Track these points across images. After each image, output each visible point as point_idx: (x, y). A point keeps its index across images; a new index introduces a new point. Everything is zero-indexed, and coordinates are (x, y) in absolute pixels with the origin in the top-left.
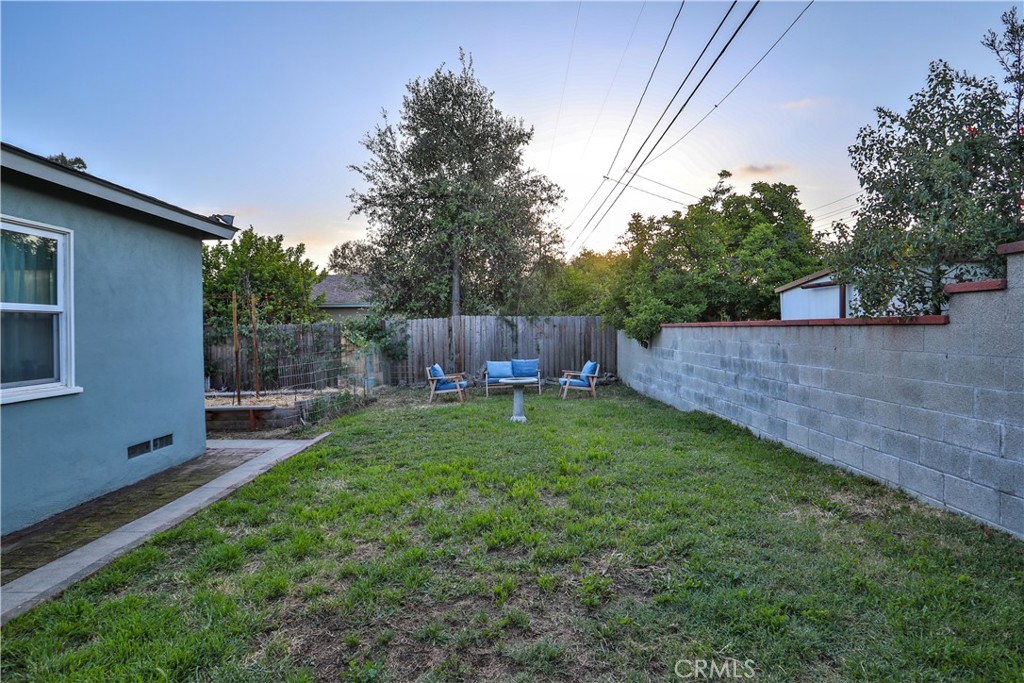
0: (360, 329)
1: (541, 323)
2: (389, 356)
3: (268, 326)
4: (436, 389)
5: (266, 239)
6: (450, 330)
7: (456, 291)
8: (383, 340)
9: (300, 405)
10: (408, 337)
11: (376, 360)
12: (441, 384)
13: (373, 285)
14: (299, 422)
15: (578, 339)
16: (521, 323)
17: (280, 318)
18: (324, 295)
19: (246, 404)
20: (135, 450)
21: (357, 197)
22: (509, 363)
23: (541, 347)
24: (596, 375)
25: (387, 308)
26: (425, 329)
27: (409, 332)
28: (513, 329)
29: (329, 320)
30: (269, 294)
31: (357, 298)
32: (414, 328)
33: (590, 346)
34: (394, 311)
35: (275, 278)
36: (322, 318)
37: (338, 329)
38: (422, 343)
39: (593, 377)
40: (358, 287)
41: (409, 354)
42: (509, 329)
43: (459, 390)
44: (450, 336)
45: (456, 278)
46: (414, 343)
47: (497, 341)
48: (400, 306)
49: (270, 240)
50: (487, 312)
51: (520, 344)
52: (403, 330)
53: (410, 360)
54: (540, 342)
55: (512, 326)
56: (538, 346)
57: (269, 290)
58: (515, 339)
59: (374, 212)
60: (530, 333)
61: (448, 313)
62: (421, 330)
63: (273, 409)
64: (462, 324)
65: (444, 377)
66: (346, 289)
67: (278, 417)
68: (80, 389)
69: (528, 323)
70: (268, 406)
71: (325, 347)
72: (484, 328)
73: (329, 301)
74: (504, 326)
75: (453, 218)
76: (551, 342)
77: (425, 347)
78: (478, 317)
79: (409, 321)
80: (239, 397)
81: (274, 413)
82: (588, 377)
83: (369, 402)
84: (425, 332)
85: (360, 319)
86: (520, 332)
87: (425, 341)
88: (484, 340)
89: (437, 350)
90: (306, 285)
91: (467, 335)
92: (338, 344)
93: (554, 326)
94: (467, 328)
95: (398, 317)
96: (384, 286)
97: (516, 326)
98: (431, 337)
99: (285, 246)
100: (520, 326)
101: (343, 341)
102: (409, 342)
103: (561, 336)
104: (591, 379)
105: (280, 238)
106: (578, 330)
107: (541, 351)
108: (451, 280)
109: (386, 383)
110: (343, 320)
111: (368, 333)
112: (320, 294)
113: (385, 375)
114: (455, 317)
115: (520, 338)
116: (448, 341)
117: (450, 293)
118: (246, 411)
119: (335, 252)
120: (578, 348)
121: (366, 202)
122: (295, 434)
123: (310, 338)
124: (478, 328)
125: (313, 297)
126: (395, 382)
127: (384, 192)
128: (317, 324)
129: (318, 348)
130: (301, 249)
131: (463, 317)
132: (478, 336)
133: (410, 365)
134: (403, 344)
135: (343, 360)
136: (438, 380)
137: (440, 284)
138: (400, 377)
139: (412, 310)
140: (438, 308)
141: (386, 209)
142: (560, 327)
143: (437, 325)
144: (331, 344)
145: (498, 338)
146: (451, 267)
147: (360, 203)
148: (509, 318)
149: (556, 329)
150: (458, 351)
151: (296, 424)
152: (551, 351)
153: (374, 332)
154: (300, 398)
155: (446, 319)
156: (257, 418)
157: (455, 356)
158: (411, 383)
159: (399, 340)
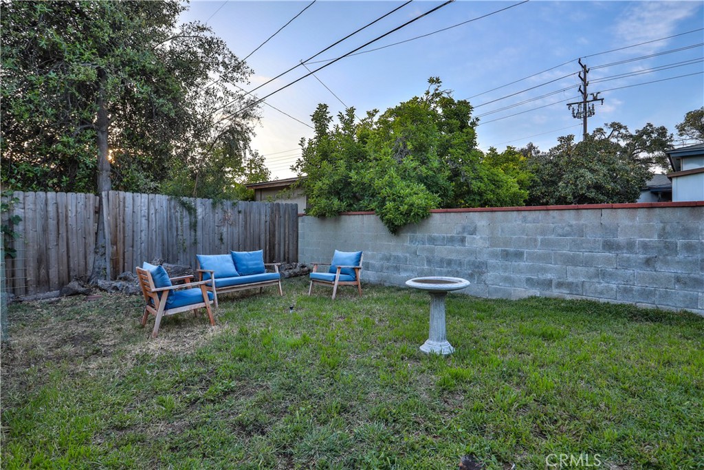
1: (225, 207)
6: (97, 212)
10: (16, 220)
15: (263, 227)
16: (201, 206)
23: (225, 236)
27: (18, 212)
28: (190, 214)
32: (30, 206)
33: (274, 235)
38: (45, 230)
41: (18, 248)
42: (185, 213)
44: (99, 219)
46: (29, 230)
47: (170, 227)
50: (154, 190)
51: (199, 233)
53: (20, 258)
54: (225, 230)
55: (191, 210)
56: (222, 235)
58: (193, 226)
60: (212, 219)
64: (118, 205)
69: (209, 207)
72: (152, 211)
74: (179, 209)
76: (236, 231)
77: (51, 237)
78: (142, 195)
79: (19, 194)
84: (52, 214)
86: (200, 217)
88: (153, 226)
89: (74, 242)
91: (128, 218)
93: (239, 212)
94: (129, 210)
97: (195, 210)
100: (200, 210)
102: (18, 228)
103: (246, 223)
106: (263, 218)
107: (225, 241)
114: (106, 194)
115: (199, 224)
116: (93, 227)
120: (263, 237)
124: (144, 210)
131: (120, 193)
132: (144, 221)
133: (20, 266)
142: (245, 213)
143: (76, 203)
145: (171, 224)
148: (186, 199)
149: (241, 216)
150: (114, 242)
152: (235, 241)
155: (91, 194)
157: (107, 250)
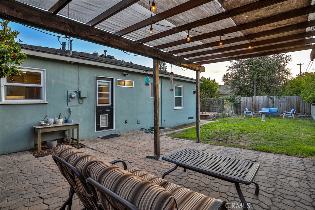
0: (228, 99)
1: (282, 98)
2: (236, 106)
3: (207, 99)
4: (246, 114)
5: (206, 78)
6: (253, 100)
7: (255, 90)
8: (234, 102)
9: (214, 115)
10: (241, 102)
11: (233, 107)
12: (247, 113)
13: (232, 89)
14: (214, 118)
15: (295, 103)
16: (275, 98)
17: (209, 97)
18: (220, 91)
19: (203, 114)
20: (189, 118)
21: (228, 67)
22: (268, 109)
23: (282, 105)
24: (294, 113)
25: (236, 94)
26: (246, 100)
27: (241, 100)
29: (221, 97)
30: (207, 91)
31: (228, 92)
32: (243, 99)
33: (300, 105)
34: (237, 95)
35: (208, 87)
36: (219, 97)
37: (223, 99)
38: (245, 103)
39: (293, 114)
40: (228, 89)
41: (241, 106)
42: (271, 100)
43: (252, 115)
44: (253, 101)
45: (255, 86)
46: (243, 103)
48: (239, 94)
49: (207, 79)
50: (264, 95)
51: (274, 104)
52: (240, 100)
53: (241, 107)
54: (281, 104)
55: (272, 99)
56: (281, 105)
57: (207, 90)
58: (273, 103)
59: (233, 70)
60: (278, 101)
61: (252, 95)
62: (244, 100)
63: (209, 115)
64: (256, 99)
65: (248, 111)
66: (225, 90)
67: (210, 117)
68: (184, 108)
69: (277, 98)
70: (208, 115)
71: (220, 104)
72: (263, 100)
73: (221, 92)
74: (269, 99)
75: (254, 70)
76: (285, 104)
77: (246, 104)
78: (261, 96)
79: (241, 98)
80: (202, 113)
81: (209, 116)
82: (291, 113)
83: (229, 116)
84: (246, 101)
85: (229, 97)
86: (275, 101)
87: (246, 103)
88: (263, 103)
89: (249, 105)
90: (216, 89)
91: (258, 101)
92: (223, 103)
93: (286, 99)
94: (258, 99)
95: (238, 96)
96: (235, 89)
97: (273, 99)
98: (247, 101)
99: (210, 79)
100: (275, 99)
101: (224, 102)
102: (241, 103)
103: (289, 102)
104: (292, 114)
105: (210, 78)
106: (295, 100)
107: (282, 106)
108: (253, 86)
109: (235, 113)
110: (224, 97)
111: (231, 100)
112: (219, 91)
113: (235, 111)
114: (254, 97)
115: (274, 102)
116: (252, 103)
117: (253, 90)
118: (204, 115)
119: (224, 76)
120: (295, 106)
121: (230, 68)
122: (213, 120)
123: (216, 102)
124: (261, 99)
125: (217, 91)
126: (237, 113)
127: (235, 65)
128: (218, 98)
129: (218, 104)
130: (215, 80)
131: (256, 96)
132: (261, 102)
133: (241, 109)
134: (240, 103)
135: (224, 107)
136: (247, 112)
137: (250, 88)
138: (239, 112)
139: (242, 95)
140: (249, 94)
141: (235, 69)
142: (289, 99)
143: (249, 99)
144: (221, 103)
145: (267, 102)
146: (254, 83)
147: (229, 68)
148: (271, 97)
150: (255, 106)
151: (213, 118)
152: (285, 106)
153: (232, 100)
154: (214, 114)
155: (252, 97)
156: (206, 117)
157: (254, 107)
158: (241, 113)
159: (238, 102)
